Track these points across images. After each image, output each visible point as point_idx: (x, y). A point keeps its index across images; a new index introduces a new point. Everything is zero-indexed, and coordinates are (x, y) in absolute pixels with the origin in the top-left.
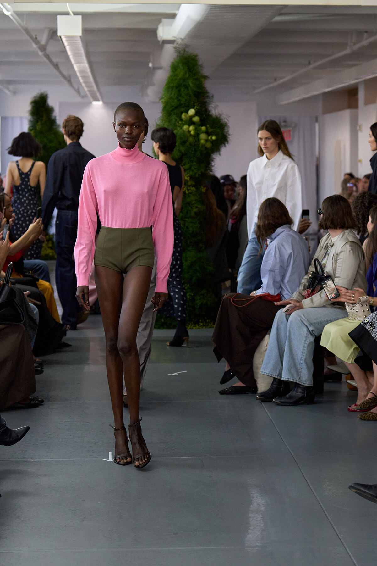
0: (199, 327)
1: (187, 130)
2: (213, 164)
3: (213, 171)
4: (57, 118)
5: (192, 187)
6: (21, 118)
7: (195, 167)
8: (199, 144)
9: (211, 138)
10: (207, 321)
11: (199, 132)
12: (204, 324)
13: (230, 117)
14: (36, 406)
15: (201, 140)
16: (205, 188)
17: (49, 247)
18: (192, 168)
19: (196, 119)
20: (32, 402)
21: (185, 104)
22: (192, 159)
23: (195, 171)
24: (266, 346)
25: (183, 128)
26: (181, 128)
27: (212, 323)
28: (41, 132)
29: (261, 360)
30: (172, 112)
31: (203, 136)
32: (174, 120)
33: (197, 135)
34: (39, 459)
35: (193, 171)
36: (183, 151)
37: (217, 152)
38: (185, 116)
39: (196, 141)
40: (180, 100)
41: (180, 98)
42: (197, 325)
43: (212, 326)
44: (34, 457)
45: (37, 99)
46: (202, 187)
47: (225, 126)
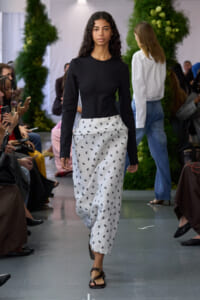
1: (155, 24)
4: (49, 14)
6: (19, 14)
8: (165, 35)
9: (175, 30)
11: (164, 26)
15: (166, 32)
17: (41, 121)
19: (162, 15)
21: (153, 2)
25: (151, 22)
28: (35, 25)
30: (142, 9)
31: (168, 29)
32: (144, 15)
37: (179, 42)
38: (153, 12)
39: (162, 33)
47: (187, 20)
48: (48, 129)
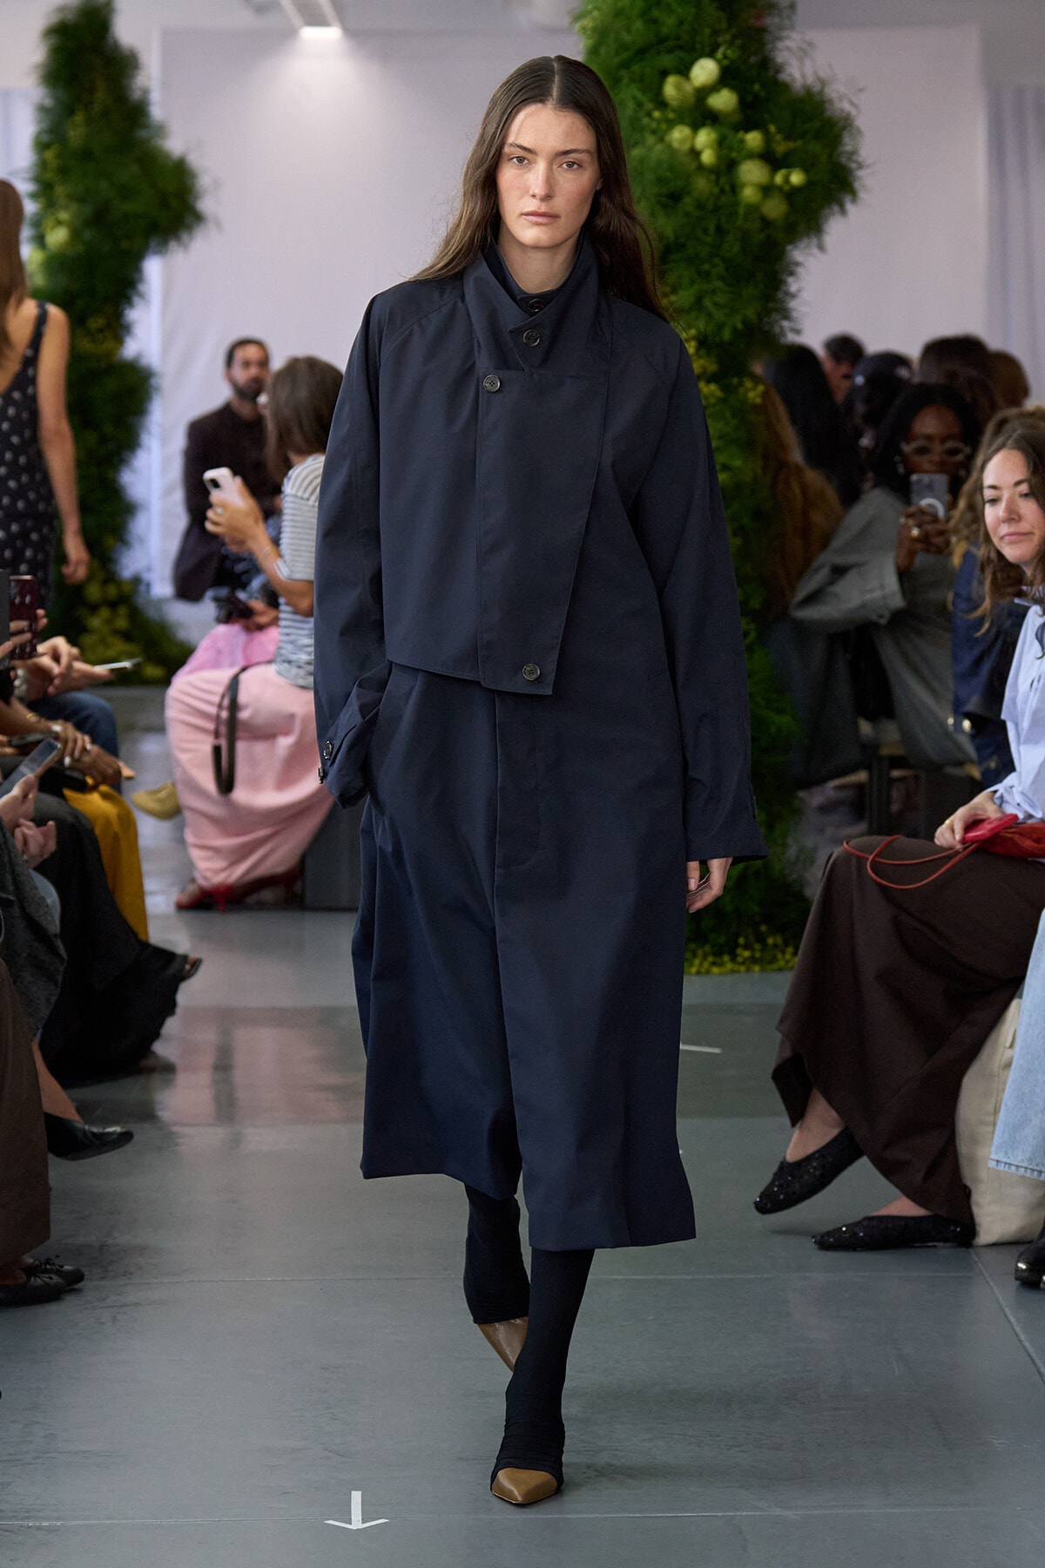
0: (736, 967)
1: (686, 147)
2: (793, 288)
3: (795, 314)
4: (156, 97)
5: (709, 382)
6: (6, 95)
7: (720, 299)
8: (736, 204)
9: (787, 180)
10: (770, 941)
11: (734, 155)
12: (758, 955)
13: (861, 90)
14: (52, 1295)
15: (743, 186)
16: (761, 388)
17: (116, 632)
18: (707, 303)
19: (723, 100)
20: (36, 1282)
21: (678, 38)
22: (706, 267)
23: (719, 315)
24: (1012, 1046)
25: (667, 138)
26: (661, 140)
27: (790, 950)
28: (86, 155)
29: (990, 1108)
30: (624, 73)
31: (752, 173)
32: (631, 105)
33: (728, 166)
34: (58, 1519)
35: (709, 315)
36: (669, 233)
37: (808, 235)
38: (678, 87)
39: (722, 191)
40: (655, 21)
41: (656, 13)
42: (726, 958)
43: (790, 965)
44: (38, 1511)
45: (70, 17)
46: (748, 384)
47: (844, 128)
48: (152, 671)
